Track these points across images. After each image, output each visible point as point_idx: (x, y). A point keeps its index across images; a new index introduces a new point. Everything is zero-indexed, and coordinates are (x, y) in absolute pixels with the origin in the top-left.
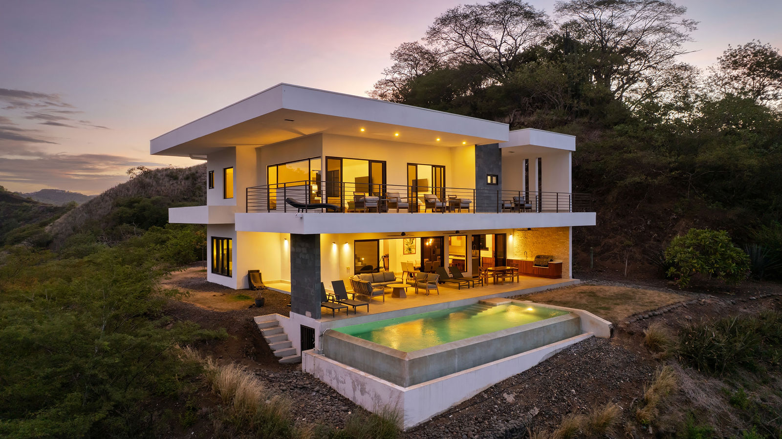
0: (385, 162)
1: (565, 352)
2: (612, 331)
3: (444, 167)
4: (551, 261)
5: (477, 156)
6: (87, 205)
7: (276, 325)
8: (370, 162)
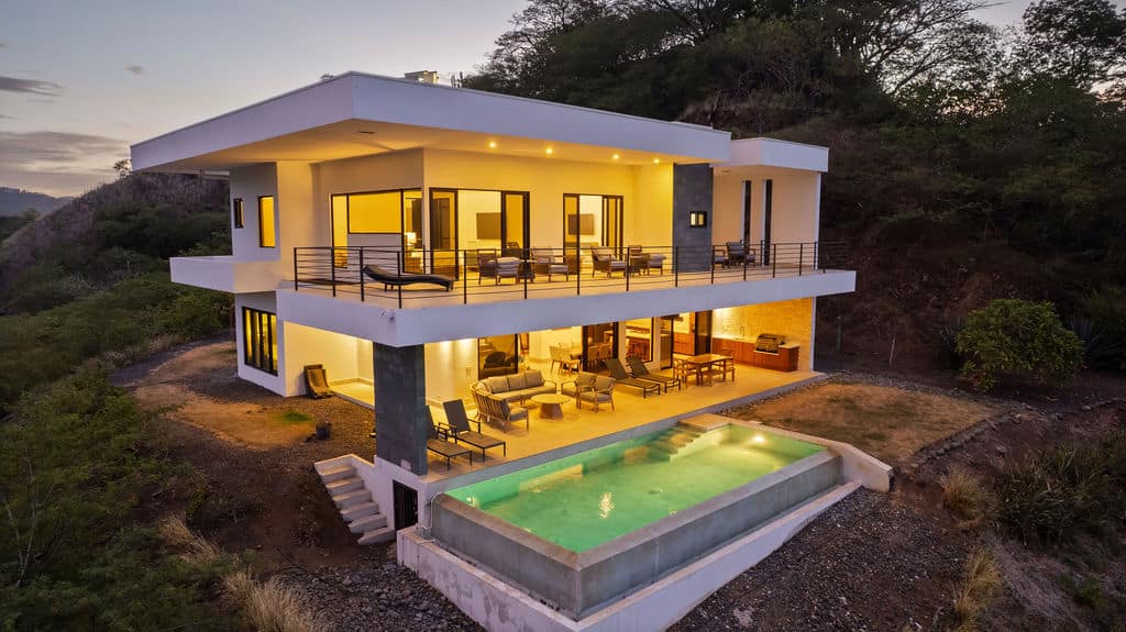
0: (528, 193)
1: (821, 519)
2: (892, 481)
3: (621, 198)
4: (783, 343)
5: (677, 183)
6: (52, 217)
7: (352, 474)
8: (504, 194)
